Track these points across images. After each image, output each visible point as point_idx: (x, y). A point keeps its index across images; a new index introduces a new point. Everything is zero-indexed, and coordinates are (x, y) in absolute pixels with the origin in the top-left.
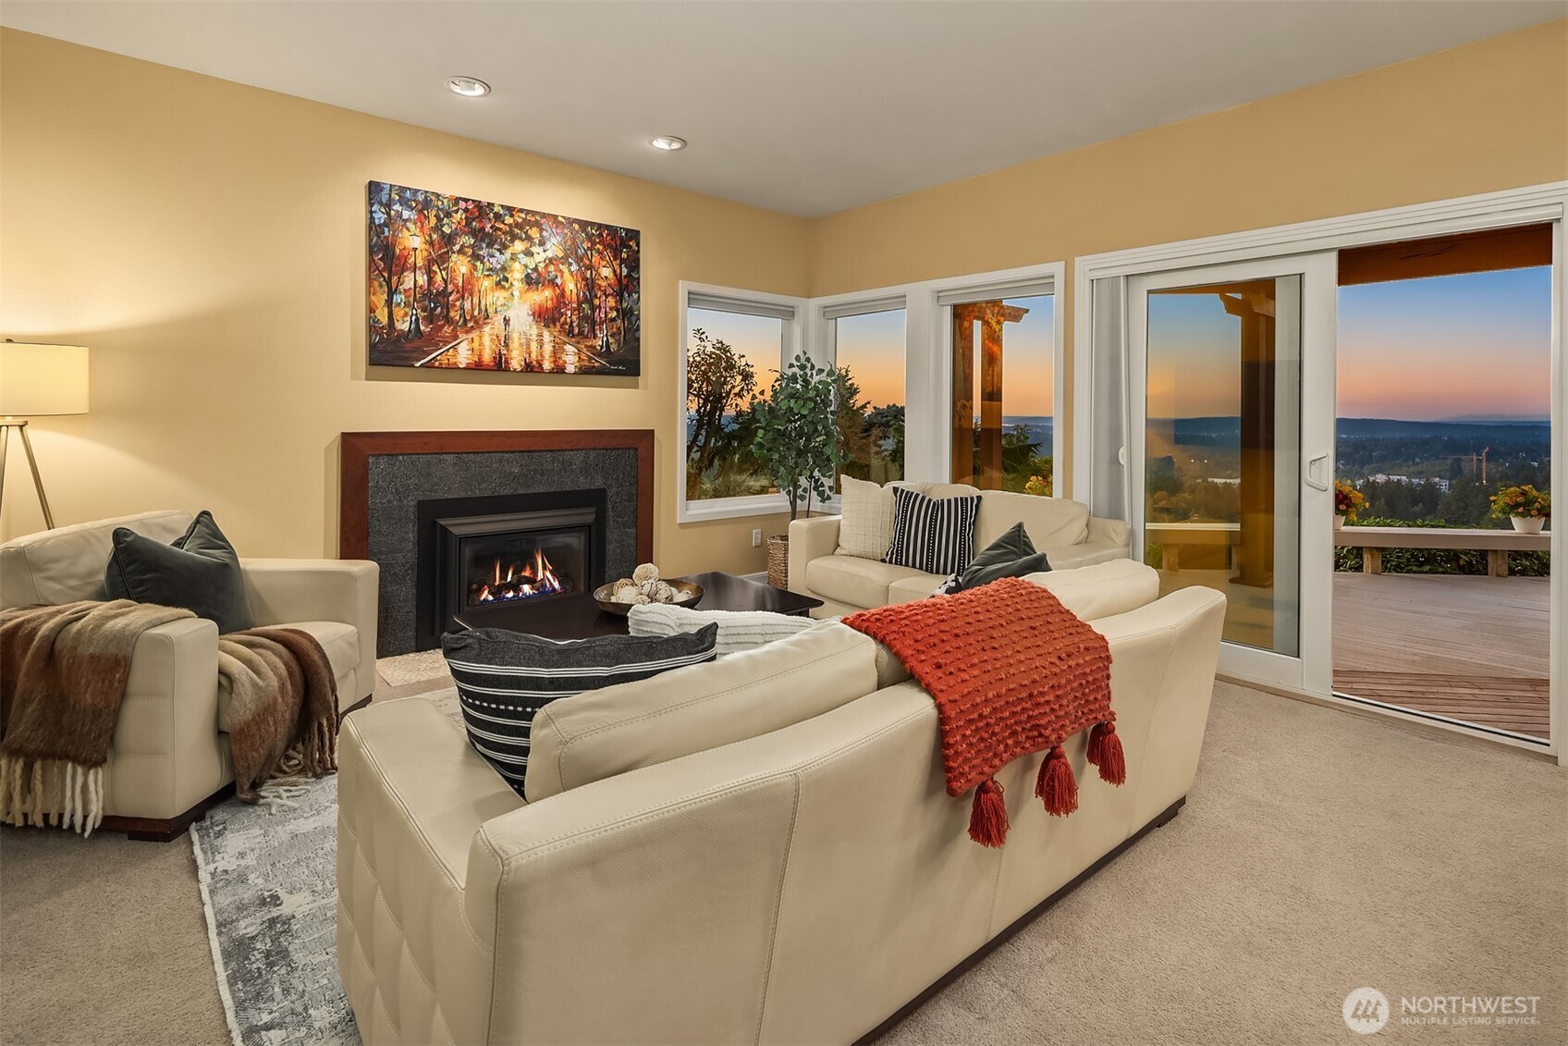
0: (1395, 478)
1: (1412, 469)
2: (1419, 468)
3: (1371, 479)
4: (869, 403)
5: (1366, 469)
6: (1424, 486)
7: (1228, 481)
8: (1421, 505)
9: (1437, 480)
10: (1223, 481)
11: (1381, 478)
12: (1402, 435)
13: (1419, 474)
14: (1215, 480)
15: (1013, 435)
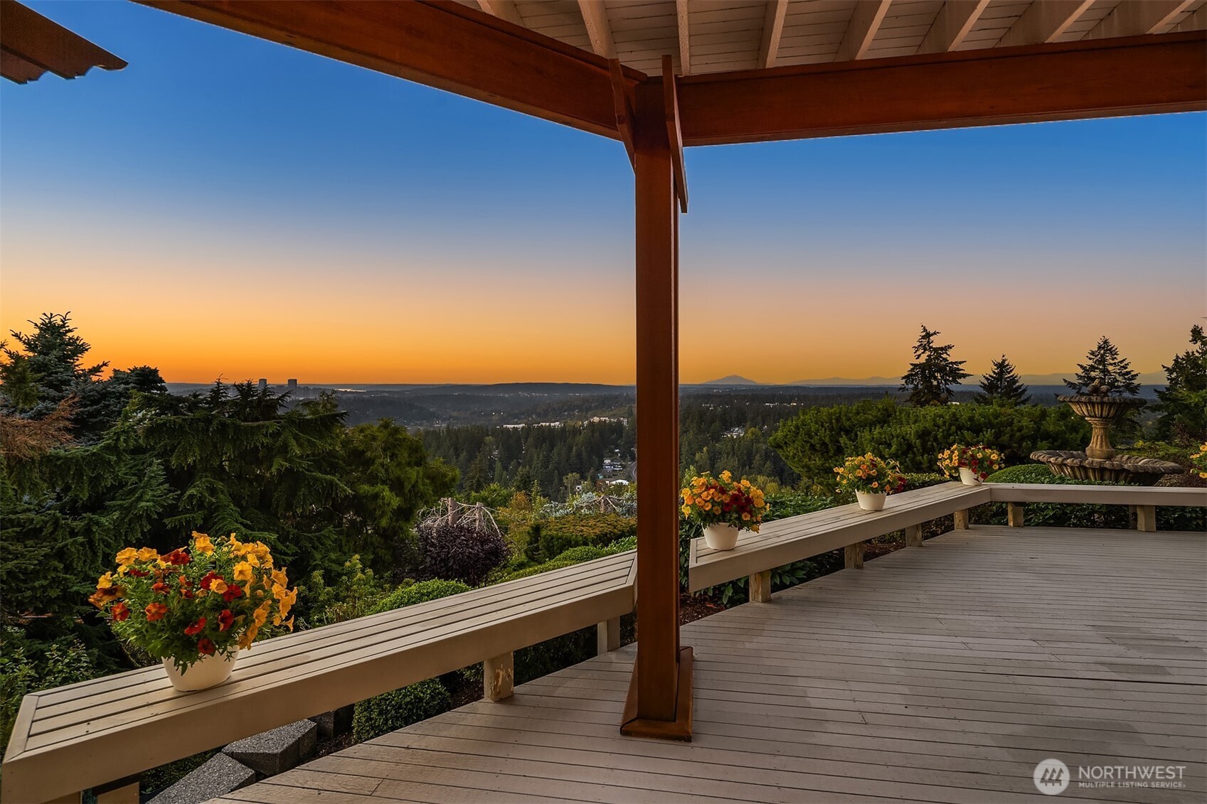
0: (603, 419)
1: (611, 413)
2: (614, 412)
3: (592, 420)
4: (105, 364)
5: (589, 414)
6: (616, 423)
7: (516, 426)
8: (615, 434)
9: (622, 419)
10: (512, 426)
11: (596, 419)
12: (606, 393)
13: (614, 416)
14: (508, 426)
15: (318, 404)
